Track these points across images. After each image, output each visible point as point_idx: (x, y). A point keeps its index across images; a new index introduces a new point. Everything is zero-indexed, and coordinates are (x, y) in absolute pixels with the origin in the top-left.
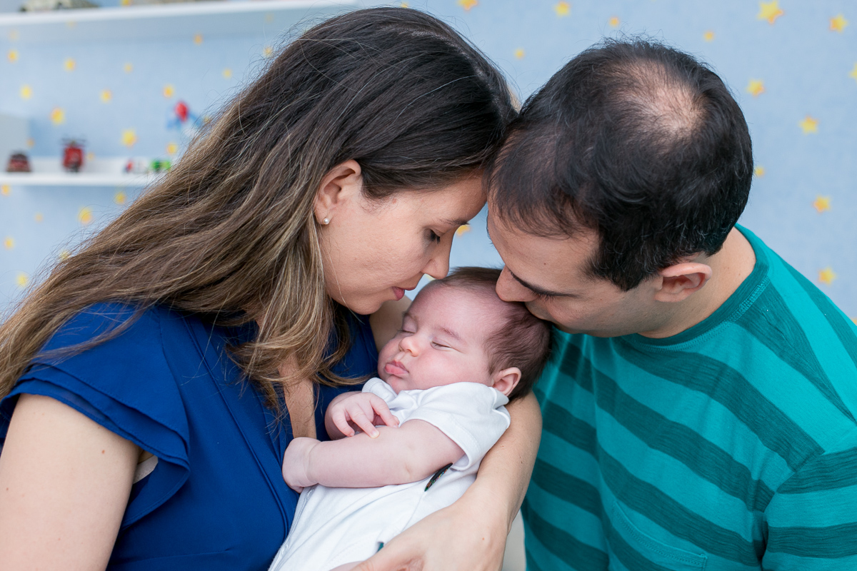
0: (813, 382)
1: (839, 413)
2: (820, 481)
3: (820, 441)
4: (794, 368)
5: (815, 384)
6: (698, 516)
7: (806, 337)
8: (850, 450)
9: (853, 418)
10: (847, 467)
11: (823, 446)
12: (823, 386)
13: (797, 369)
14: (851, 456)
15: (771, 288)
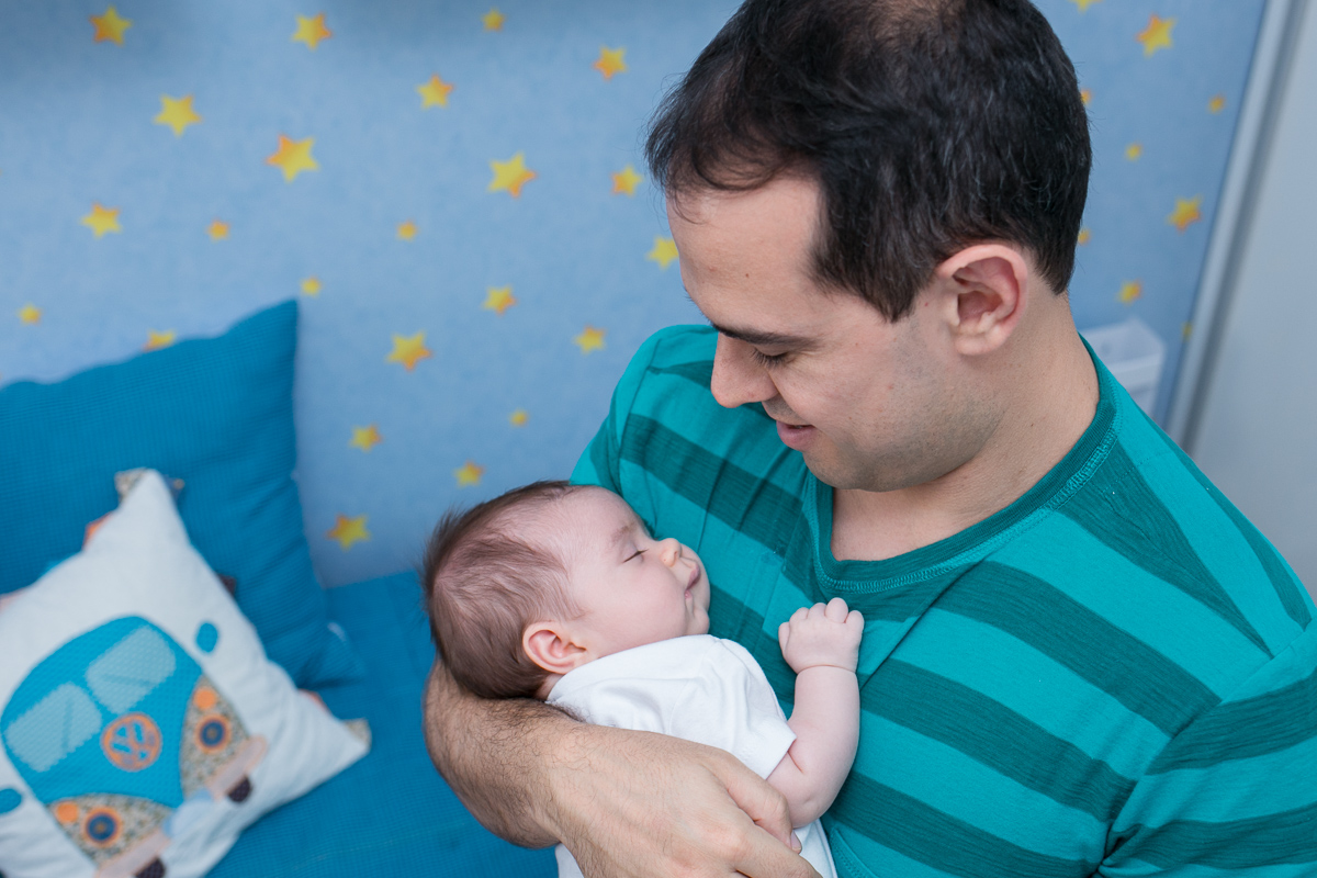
0: (1196, 597)
1: (1242, 639)
2: (1212, 752)
3: (1215, 685)
4: (1164, 579)
5: (1202, 600)
6: (983, 833)
7: (1180, 531)
8: (1261, 698)
9: (1266, 647)
10: (1255, 725)
11: (1219, 693)
12: (1214, 600)
13: (1169, 581)
14: (1263, 707)
15: (1118, 451)
